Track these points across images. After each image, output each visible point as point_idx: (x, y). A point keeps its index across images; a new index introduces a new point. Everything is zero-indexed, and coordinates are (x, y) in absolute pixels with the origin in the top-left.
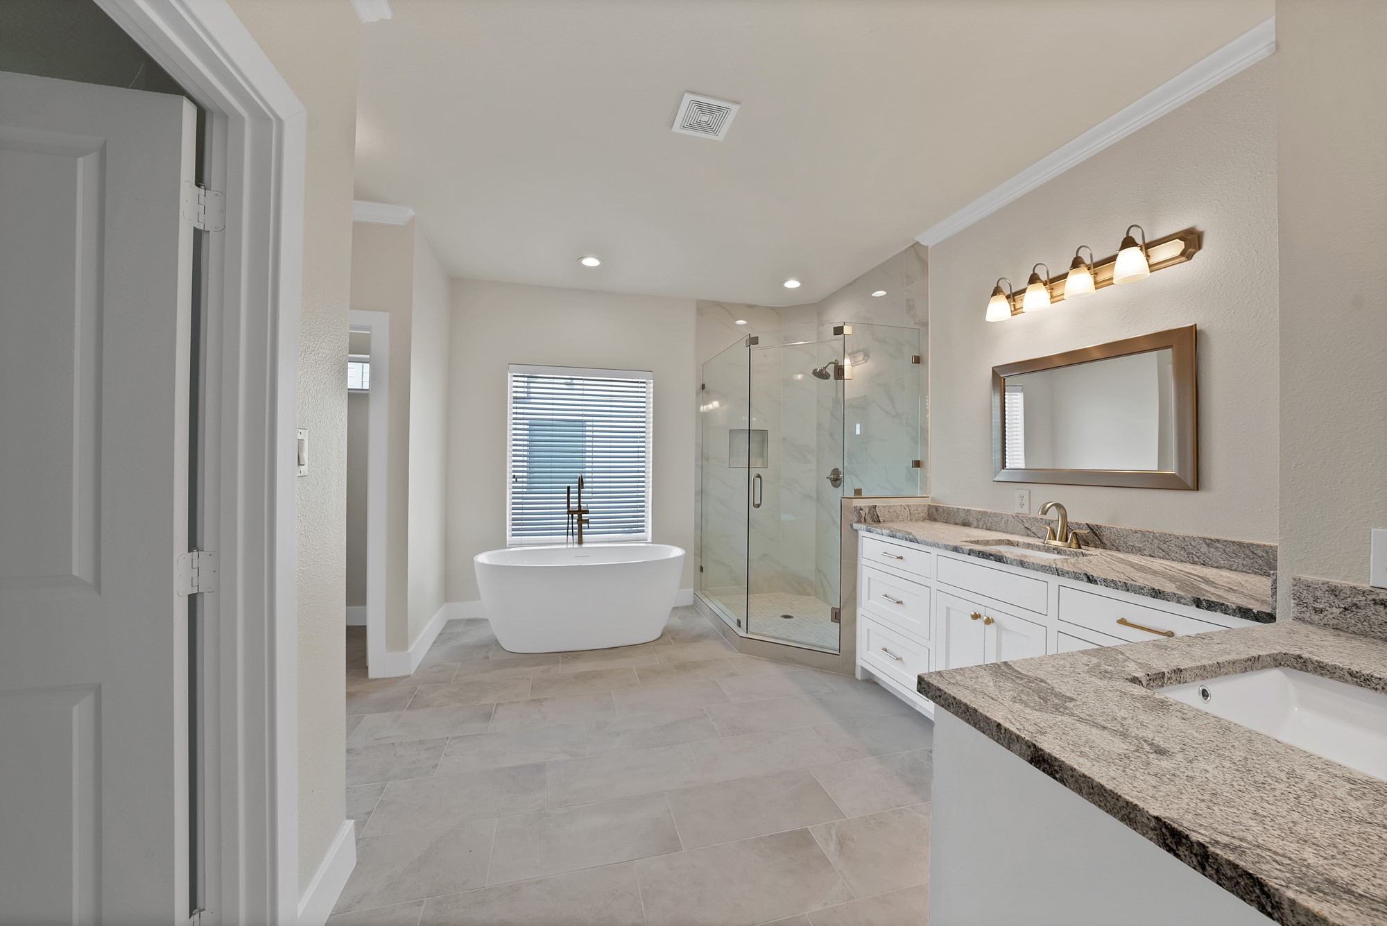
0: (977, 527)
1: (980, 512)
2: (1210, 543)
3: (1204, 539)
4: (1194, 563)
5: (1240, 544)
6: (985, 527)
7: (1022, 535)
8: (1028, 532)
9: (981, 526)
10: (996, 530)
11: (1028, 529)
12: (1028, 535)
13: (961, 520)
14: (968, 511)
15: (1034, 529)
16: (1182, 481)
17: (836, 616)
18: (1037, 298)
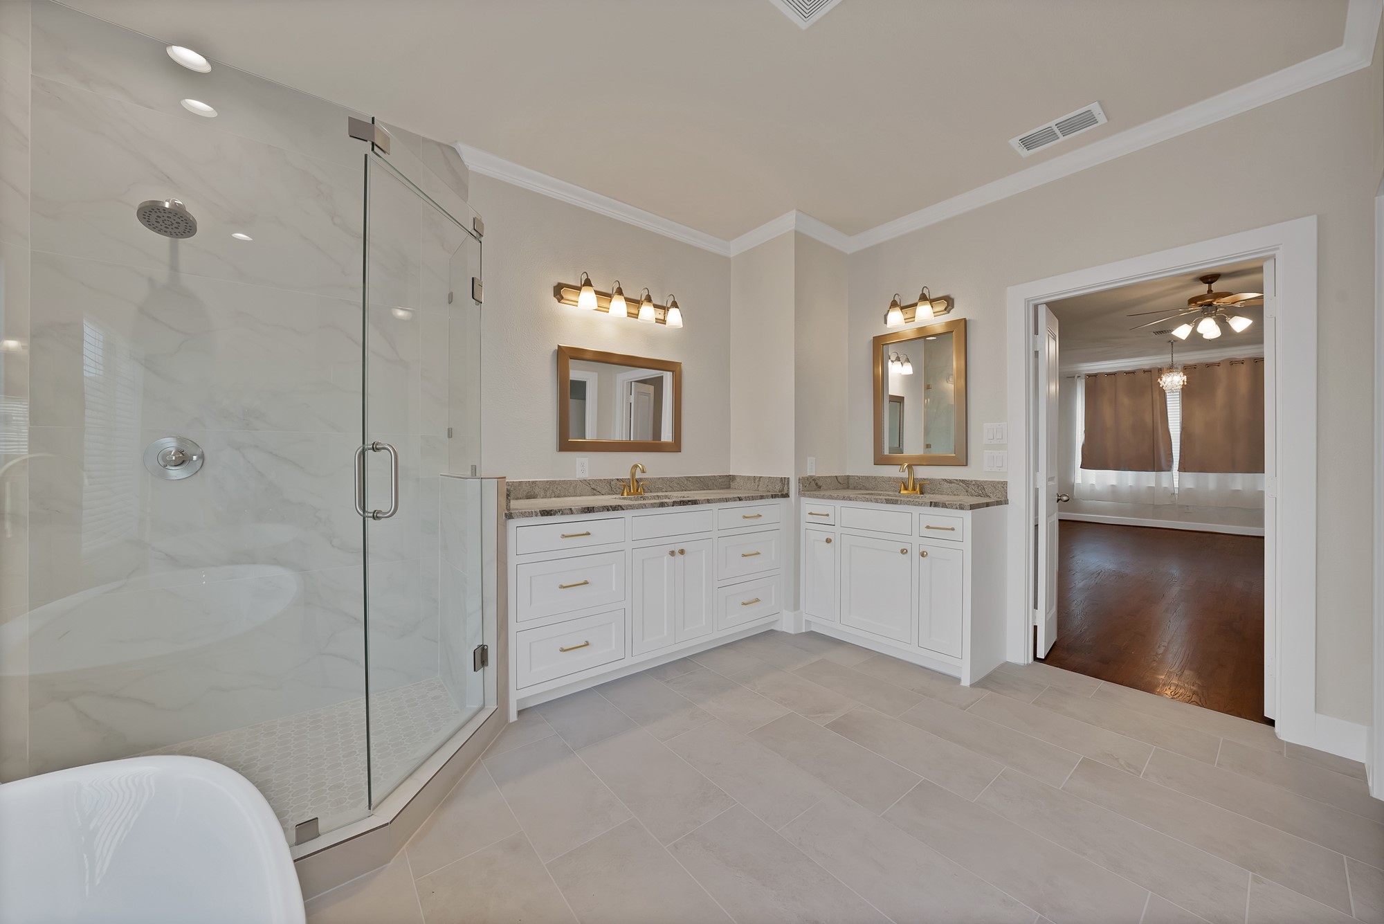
0: (545, 497)
1: (548, 482)
2: (688, 478)
3: (685, 477)
4: (682, 491)
5: (696, 477)
7: (589, 495)
8: (595, 492)
9: (548, 495)
10: (565, 496)
11: (594, 489)
12: (594, 495)
13: (525, 493)
14: (533, 482)
15: (599, 489)
16: (676, 446)
17: (481, 657)
18: (619, 307)
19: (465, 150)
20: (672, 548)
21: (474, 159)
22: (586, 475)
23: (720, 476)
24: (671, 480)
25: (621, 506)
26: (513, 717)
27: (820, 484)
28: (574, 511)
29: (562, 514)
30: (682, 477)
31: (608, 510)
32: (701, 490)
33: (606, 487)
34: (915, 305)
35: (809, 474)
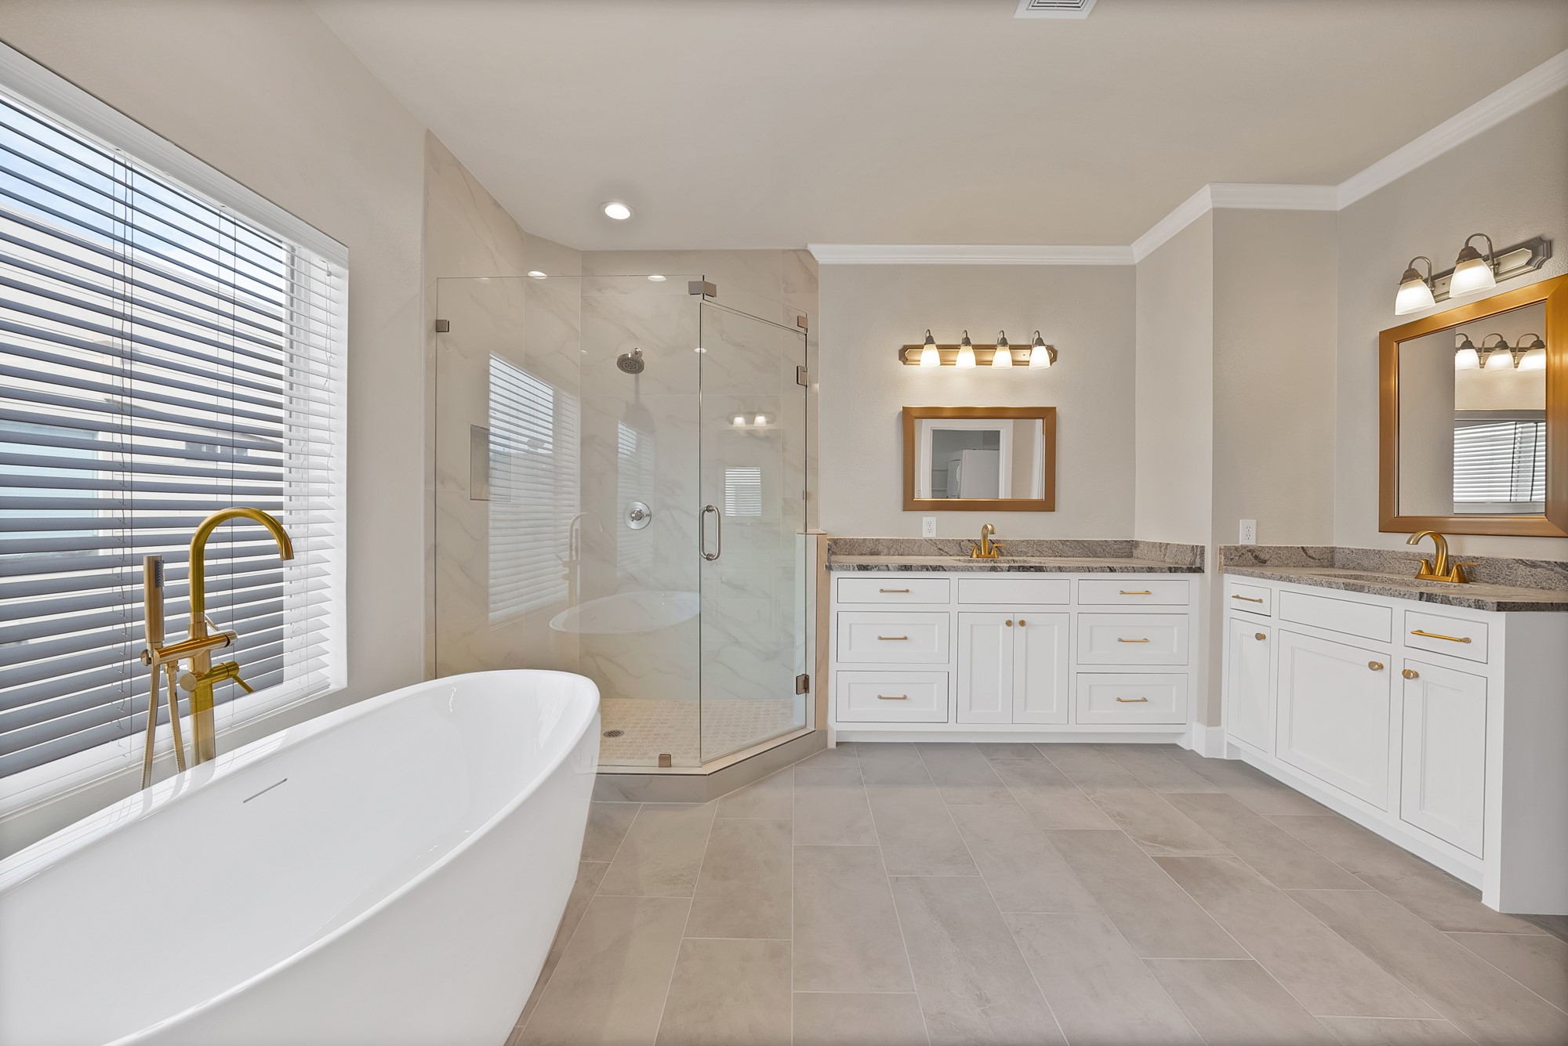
1: (891, 540)
2: (1064, 542)
3: (1061, 541)
4: (1056, 556)
5: (1077, 541)
6: (897, 553)
7: (935, 556)
8: (941, 552)
9: (891, 553)
10: (908, 555)
11: (940, 549)
12: (941, 555)
13: (869, 550)
14: (877, 540)
15: (946, 549)
16: (1047, 504)
17: (804, 684)
18: (966, 358)
19: (813, 248)
20: (1010, 617)
21: (824, 254)
22: (933, 535)
23: (1115, 541)
24: (1040, 543)
25: (942, 567)
26: (832, 745)
27: (1262, 556)
28: (891, 568)
29: (878, 570)
30: (1056, 541)
31: (927, 570)
32: (1084, 557)
33: (954, 548)
34: (1451, 271)
35: (1242, 541)
